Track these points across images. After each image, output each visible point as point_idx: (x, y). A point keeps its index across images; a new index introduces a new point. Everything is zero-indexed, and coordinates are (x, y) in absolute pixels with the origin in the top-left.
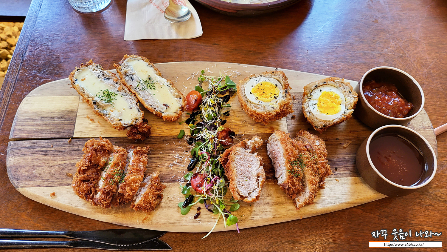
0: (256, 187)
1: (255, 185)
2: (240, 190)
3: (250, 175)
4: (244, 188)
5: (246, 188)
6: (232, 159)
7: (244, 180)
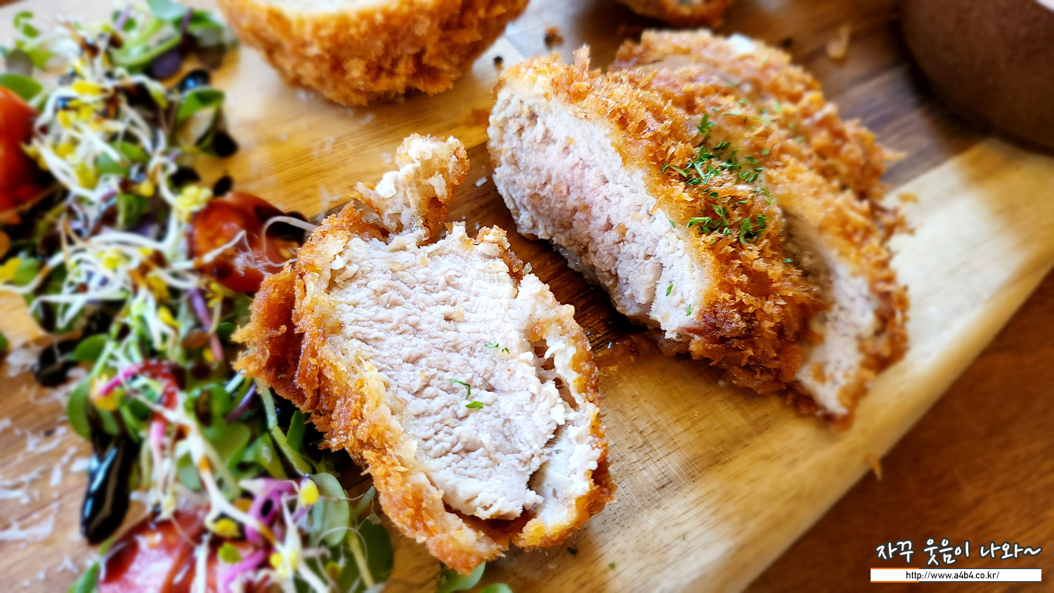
0: (560, 413)
1: (544, 406)
2: (465, 488)
3: (481, 364)
4: (485, 461)
5: (498, 455)
6: (320, 321)
7: (461, 413)
